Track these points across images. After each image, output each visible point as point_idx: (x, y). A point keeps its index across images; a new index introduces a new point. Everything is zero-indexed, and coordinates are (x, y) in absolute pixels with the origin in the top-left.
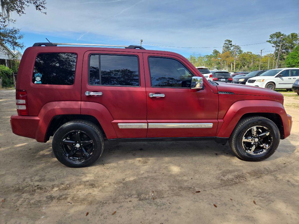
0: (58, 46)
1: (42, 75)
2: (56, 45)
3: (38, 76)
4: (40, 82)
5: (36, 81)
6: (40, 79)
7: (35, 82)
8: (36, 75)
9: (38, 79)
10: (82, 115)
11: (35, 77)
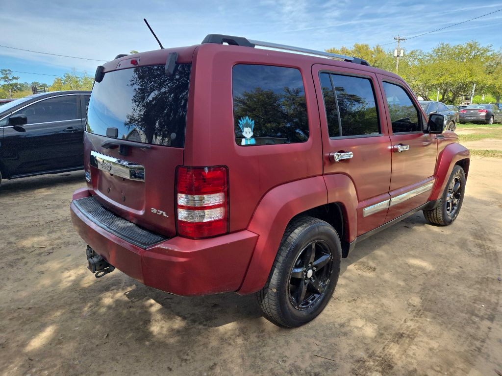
0: (256, 47)
1: (253, 122)
2: (253, 45)
3: (247, 125)
4: (253, 141)
5: (244, 137)
6: (252, 134)
7: (244, 142)
8: (242, 122)
9: (248, 133)
10: (329, 204)
11: (241, 127)
